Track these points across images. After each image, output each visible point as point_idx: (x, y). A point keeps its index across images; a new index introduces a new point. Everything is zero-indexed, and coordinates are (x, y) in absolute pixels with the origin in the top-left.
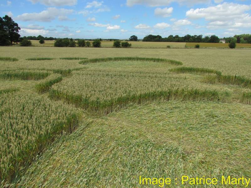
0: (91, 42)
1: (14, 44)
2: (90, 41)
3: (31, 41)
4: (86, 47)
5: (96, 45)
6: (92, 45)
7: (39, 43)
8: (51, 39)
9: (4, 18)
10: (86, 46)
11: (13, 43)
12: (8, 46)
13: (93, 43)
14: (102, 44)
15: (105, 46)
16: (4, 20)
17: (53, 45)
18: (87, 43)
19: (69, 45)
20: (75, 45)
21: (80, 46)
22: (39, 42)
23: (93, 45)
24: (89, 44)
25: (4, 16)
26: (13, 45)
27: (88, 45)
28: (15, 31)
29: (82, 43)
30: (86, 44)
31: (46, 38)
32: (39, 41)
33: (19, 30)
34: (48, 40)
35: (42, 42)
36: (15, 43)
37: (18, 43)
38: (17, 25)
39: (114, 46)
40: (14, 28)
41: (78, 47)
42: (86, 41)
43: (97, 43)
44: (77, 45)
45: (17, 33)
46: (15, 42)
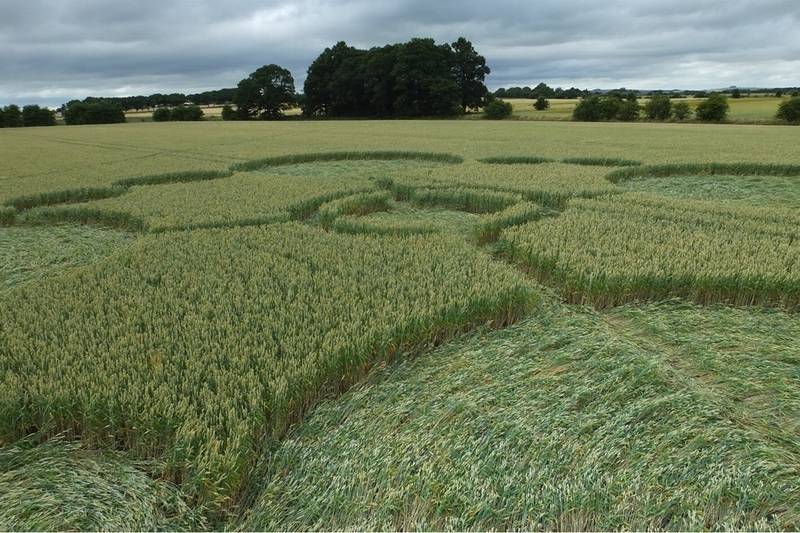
0: (694, 103)
1: (469, 113)
3: (512, 101)
4: (673, 121)
5: (709, 113)
6: (694, 116)
7: (533, 108)
8: (571, 94)
9: (454, 45)
10: (672, 117)
11: (467, 109)
12: (455, 119)
13: (701, 107)
14: (735, 108)
15: (743, 120)
16: (453, 50)
17: (571, 115)
18: (679, 107)
20: (637, 115)
21: (652, 118)
22: (535, 104)
23: (698, 115)
24: (686, 111)
25: (456, 41)
26: (467, 116)
27: (682, 115)
28: (476, 79)
29: (662, 107)
30: (673, 109)
32: (535, 101)
33: (486, 75)
34: (563, 98)
35: (541, 105)
36: (473, 111)
37: (480, 110)
38: (482, 61)
39: (779, 116)
40: (474, 69)
41: (645, 120)
42: (676, 100)
43: (713, 108)
44: (642, 114)
45: (481, 83)
46: (471, 107)
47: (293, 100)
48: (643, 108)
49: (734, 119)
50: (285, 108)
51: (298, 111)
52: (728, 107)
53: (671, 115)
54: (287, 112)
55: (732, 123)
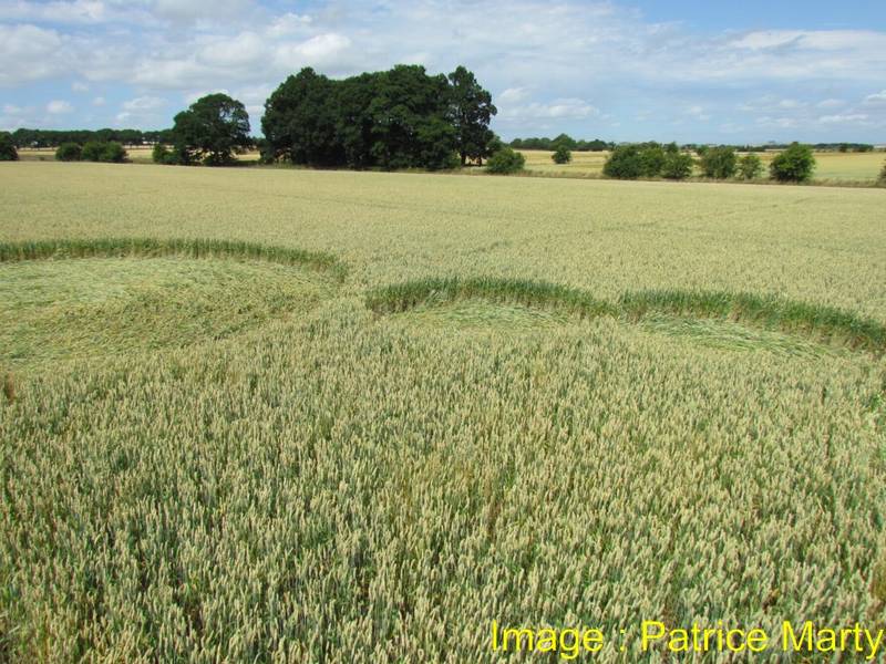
0: (766, 161)
1: (469, 165)
2: (758, 154)
3: (524, 153)
4: (740, 180)
5: (789, 170)
6: (766, 174)
7: (551, 161)
8: (597, 146)
9: (451, 76)
10: (737, 175)
11: (468, 160)
12: (449, 172)
13: (776, 164)
14: (823, 165)
15: (834, 179)
16: (451, 83)
17: (600, 170)
18: (746, 161)
19: (663, 172)
20: (690, 171)
21: (710, 175)
22: (553, 157)
23: (772, 174)
24: (756, 167)
25: (454, 70)
26: (466, 169)
27: (749, 174)
28: (479, 121)
30: (738, 164)
31: (581, 142)
32: (553, 153)
33: (491, 116)
34: (587, 150)
35: (562, 158)
36: (475, 162)
37: (484, 161)
38: (487, 97)
40: (477, 108)
41: (700, 178)
42: (743, 155)
43: (794, 164)
44: (696, 171)
45: (484, 126)
46: (473, 158)
47: (248, 143)
48: (697, 163)
49: (821, 179)
50: (238, 152)
51: (256, 156)
52: (813, 162)
53: (734, 172)
54: (242, 157)
55: (820, 184)
